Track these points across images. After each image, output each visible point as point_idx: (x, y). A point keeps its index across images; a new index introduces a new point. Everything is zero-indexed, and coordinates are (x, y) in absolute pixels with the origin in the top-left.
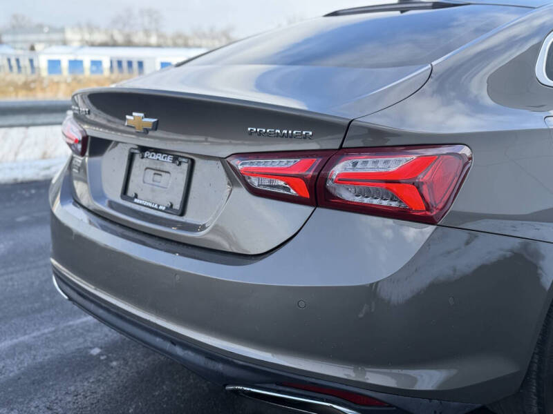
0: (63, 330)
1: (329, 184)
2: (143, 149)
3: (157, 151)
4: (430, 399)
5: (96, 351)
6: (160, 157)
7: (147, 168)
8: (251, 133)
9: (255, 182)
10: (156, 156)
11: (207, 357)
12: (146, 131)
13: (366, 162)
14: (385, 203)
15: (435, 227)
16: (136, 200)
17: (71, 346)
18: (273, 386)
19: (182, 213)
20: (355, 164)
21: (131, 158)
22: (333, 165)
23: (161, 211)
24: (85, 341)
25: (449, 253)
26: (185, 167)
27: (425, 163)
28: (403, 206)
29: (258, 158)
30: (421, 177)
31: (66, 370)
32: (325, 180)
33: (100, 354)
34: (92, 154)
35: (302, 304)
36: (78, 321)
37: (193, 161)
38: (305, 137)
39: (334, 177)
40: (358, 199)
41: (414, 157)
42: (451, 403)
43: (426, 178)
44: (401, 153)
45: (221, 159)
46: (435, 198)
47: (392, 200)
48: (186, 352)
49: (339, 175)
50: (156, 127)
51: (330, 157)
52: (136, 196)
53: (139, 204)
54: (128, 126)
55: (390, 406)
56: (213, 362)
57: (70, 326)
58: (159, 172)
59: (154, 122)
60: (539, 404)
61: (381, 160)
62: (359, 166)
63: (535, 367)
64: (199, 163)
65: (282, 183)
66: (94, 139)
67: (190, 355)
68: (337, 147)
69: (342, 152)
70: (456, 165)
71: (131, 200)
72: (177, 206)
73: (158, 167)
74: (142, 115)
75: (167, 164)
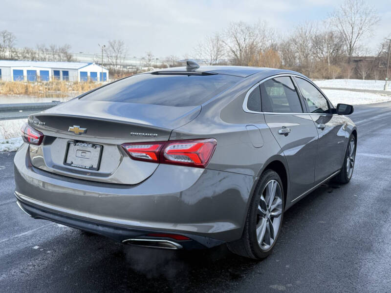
0: (13, 239)
1: (165, 154)
2: (77, 141)
3: (83, 142)
4: (205, 237)
5: (36, 247)
6: (86, 145)
7: (78, 150)
8: (132, 135)
9: (134, 154)
10: (83, 145)
11: (114, 229)
12: (80, 134)
13: (178, 146)
14: (186, 161)
15: (204, 169)
16: (72, 165)
17: (22, 246)
18: (144, 237)
19: (98, 169)
20: (174, 147)
21: (69, 145)
22: (166, 147)
23: (87, 169)
24: (28, 243)
25: (213, 185)
26: (99, 149)
27: (200, 145)
28: (193, 162)
29: (135, 145)
30: (199, 151)
31: (24, 256)
32: (163, 153)
33: (39, 249)
34: (45, 144)
35: (155, 202)
36: (21, 235)
37: (103, 146)
38: (155, 136)
39: (167, 152)
40: (176, 160)
41: (196, 143)
42: (214, 240)
43: (200, 151)
44: (192, 142)
45: (118, 146)
46: (204, 159)
47: (189, 160)
48: (104, 228)
49: (169, 151)
50: (85, 132)
51: (165, 144)
52: (72, 163)
53: (74, 167)
54: (70, 131)
55: (191, 239)
57: (17, 237)
58: (84, 151)
59: (85, 130)
60: (250, 243)
61: (184, 145)
62: (176, 147)
63: (247, 228)
64: (105, 147)
65: (145, 154)
66: (47, 137)
67: (106, 229)
68: (167, 140)
69: (169, 142)
70: (211, 146)
71: (70, 165)
72: (95, 166)
73: (84, 149)
74: (79, 127)
75: (89, 148)
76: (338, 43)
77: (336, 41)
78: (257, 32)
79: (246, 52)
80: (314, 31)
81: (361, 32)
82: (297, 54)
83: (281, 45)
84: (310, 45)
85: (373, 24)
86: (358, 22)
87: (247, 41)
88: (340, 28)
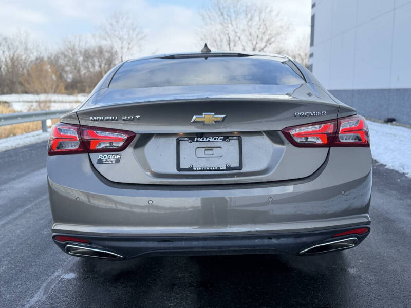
6: (211, 139)
7: (197, 148)
8: (296, 116)
10: (206, 139)
16: (194, 169)
18: (330, 239)
19: (240, 167)
21: (179, 144)
37: (241, 138)
48: (280, 240)
50: (223, 120)
52: (192, 167)
53: (200, 171)
54: (194, 122)
56: (300, 238)
67: (283, 241)
68: (335, 117)
71: (188, 170)
73: (209, 146)
74: (213, 114)
75: (219, 142)
76: (109, 58)
77: (107, 55)
78: (18, 43)
79: (6, 66)
80: (83, 44)
81: (130, 46)
82: (68, 68)
83: (49, 58)
84: (81, 59)
85: (140, 39)
86: (126, 37)
87: (7, 53)
88: (110, 42)
